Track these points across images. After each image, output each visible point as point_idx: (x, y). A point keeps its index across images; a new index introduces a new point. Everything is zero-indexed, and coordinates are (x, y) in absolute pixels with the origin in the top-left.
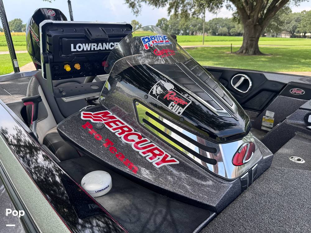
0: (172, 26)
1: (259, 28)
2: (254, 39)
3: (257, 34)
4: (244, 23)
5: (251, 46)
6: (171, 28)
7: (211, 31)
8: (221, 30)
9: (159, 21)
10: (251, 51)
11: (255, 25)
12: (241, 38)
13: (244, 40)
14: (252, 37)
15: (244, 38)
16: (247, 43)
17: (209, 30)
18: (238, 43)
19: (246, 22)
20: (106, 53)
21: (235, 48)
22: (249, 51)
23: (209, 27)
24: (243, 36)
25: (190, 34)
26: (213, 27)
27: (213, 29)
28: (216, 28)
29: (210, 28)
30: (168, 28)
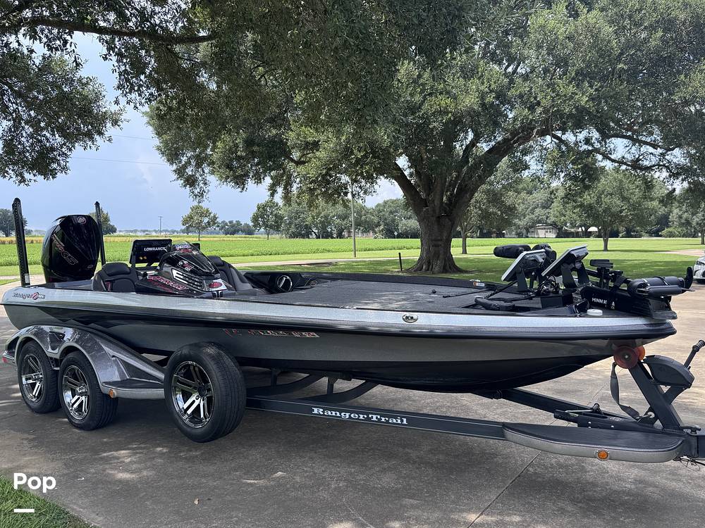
0: (291, 218)
1: (447, 222)
2: (440, 243)
3: (445, 234)
4: (417, 212)
5: (437, 255)
6: (290, 224)
7: (382, 227)
8: (405, 225)
9: (259, 208)
10: (437, 265)
11: (439, 217)
12: (417, 242)
13: (422, 244)
14: (436, 240)
15: (422, 241)
16: (428, 251)
17: (378, 225)
18: (412, 251)
19: (420, 213)
20: (159, 251)
21: (407, 261)
22: (434, 267)
23: (376, 220)
24: (421, 238)
25: (335, 236)
26: (386, 219)
27: (386, 224)
28: (393, 221)
29: (379, 222)
30: (281, 223)
